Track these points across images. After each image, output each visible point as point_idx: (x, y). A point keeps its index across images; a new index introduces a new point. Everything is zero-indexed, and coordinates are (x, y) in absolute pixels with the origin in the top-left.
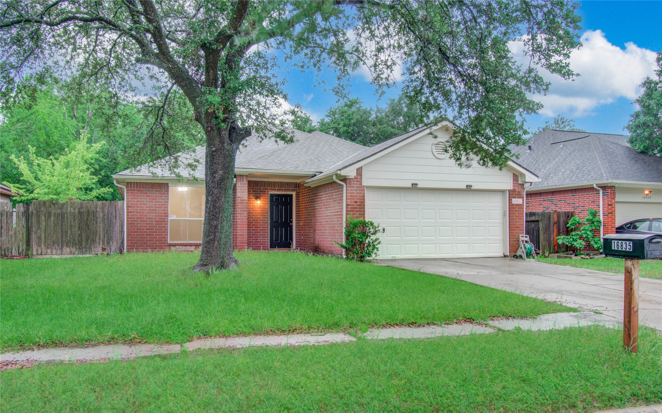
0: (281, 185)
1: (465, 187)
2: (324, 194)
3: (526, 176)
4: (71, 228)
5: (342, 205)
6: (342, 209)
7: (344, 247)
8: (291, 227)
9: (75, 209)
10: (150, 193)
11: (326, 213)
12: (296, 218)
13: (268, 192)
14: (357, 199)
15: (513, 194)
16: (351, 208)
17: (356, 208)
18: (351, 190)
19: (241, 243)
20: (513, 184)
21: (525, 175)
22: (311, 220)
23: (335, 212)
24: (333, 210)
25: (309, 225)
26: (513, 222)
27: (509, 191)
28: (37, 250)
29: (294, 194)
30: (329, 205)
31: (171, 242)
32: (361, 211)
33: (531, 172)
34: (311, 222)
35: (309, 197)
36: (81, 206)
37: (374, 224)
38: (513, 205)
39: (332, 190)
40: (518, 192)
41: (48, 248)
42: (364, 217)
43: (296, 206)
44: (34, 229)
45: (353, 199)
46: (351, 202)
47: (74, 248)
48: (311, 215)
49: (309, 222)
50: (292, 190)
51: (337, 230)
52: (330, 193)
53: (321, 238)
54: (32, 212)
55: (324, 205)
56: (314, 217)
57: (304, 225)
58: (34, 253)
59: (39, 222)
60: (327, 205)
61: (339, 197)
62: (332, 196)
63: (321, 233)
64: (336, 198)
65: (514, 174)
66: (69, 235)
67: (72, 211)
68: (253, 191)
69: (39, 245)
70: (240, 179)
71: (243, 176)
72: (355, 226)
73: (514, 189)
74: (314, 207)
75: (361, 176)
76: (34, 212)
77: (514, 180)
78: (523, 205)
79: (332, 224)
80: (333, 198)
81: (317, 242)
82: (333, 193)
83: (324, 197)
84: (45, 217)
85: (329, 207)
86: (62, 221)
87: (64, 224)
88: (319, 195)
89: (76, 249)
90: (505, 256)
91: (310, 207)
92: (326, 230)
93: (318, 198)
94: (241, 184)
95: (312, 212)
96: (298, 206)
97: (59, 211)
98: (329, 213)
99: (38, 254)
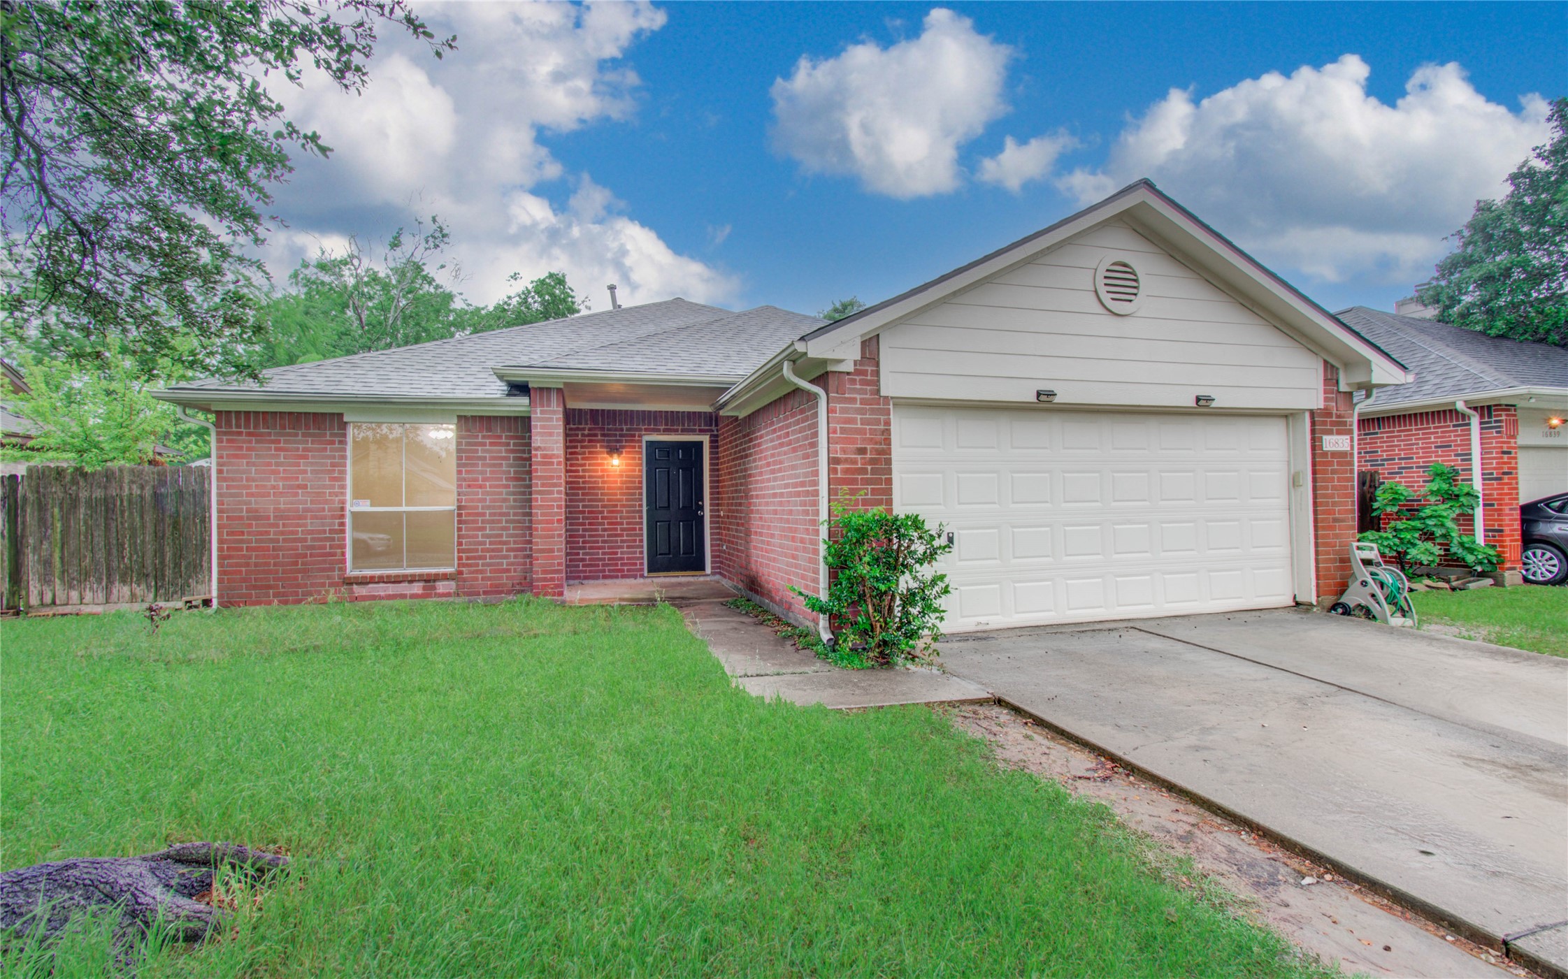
0: (672, 420)
1: (1191, 403)
2: (767, 434)
3: (1374, 367)
4: (133, 536)
5: (816, 463)
6: (816, 473)
7: (822, 610)
8: (701, 520)
9: (142, 487)
10: (286, 442)
11: (773, 488)
12: (711, 499)
13: (640, 436)
14: (864, 440)
15: (1320, 422)
16: (846, 471)
17: (864, 471)
18: (843, 411)
19: (545, 572)
20: (1325, 392)
21: (1368, 363)
22: (740, 504)
23: (796, 485)
24: (790, 477)
25: (736, 518)
26: (1327, 504)
27: (1312, 413)
28: (42, 594)
29: (705, 439)
30: (781, 462)
31: (357, 573)
32: (879, 481)
33: (1387, 355)
34: (741, 511)
35: (737, 446)
36: (160, 481)
37: (926, 527)
38: (1325, 454)
39: (786, 418)
40: (1338, 416)
41: (71, 587)
42: (889, 502)
43: (711, 470)
44: (31, 541)
45: (854, 441)
46: (844, 451)
47: (143, 586)
48: (740, 491)
49: (737, 511)
50: (701, 431)
51: (802, 541)
52: (781, 429)
53: (763, 557)
54: (25, 498)
55: (768, 464)
56: (747, 497)
57: (728, 517)
58: (34, 601)
59: (42, 522)
60: (775, 463)
61: (806, 438)
62: (787, 435)
63: (762, 542)
64: (797, 440)
65: (1326, 362)
66: (127, 552)
67: (136, 491)
68: (603, 435)
69: (46, 579)
70: (541, 398)
71: (549, 389)
72: (862, 535)
73: (1326, 408)
74: (746, 470)
75: (878, 365)
76: (31, 497)
77: (1326, 381)
78: (1352, 454)
79: (788, 521)
80: (790, 443)
81: (753, 566)
82: (788, 426)
83: (766, 441)
84: (61, 509)
85: (780, 470)
86: (106, 519)
87: (113, 525)
88: (756, 438)
89: (148, 587)
90: (1297, 604)
91: (737, 472)
92: (772, 536)
93: (754, 446)
94: (542, 412)
95: (741, 484)
96: (715, 470)
97: (98, 493)
98: (780, 487)
99: (43, 604)
